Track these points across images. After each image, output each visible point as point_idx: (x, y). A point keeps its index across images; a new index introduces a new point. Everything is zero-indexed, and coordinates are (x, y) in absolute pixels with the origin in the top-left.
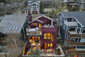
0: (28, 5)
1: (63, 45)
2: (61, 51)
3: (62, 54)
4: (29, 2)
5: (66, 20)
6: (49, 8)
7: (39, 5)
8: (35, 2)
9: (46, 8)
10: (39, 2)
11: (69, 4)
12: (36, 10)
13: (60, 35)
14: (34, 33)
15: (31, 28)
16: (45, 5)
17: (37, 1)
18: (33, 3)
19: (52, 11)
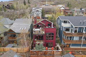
0: (33, 11)
1: (61, 44)
2: (60, 48)
3: (60, 50)
4: (33, 9)
5: (62, 22)
6: (49, 14)
7: (41, 11)
8: (38, 8)
9: (47, 14)
10: (41, 9)
11: (65, 11)
12: (38, 15)
13: (59, 37)
14: (39, 32)
15: (36, 29)
16: (46, 12)
17: (40, 8)
18: (37, 10)
19: (52, 16)
